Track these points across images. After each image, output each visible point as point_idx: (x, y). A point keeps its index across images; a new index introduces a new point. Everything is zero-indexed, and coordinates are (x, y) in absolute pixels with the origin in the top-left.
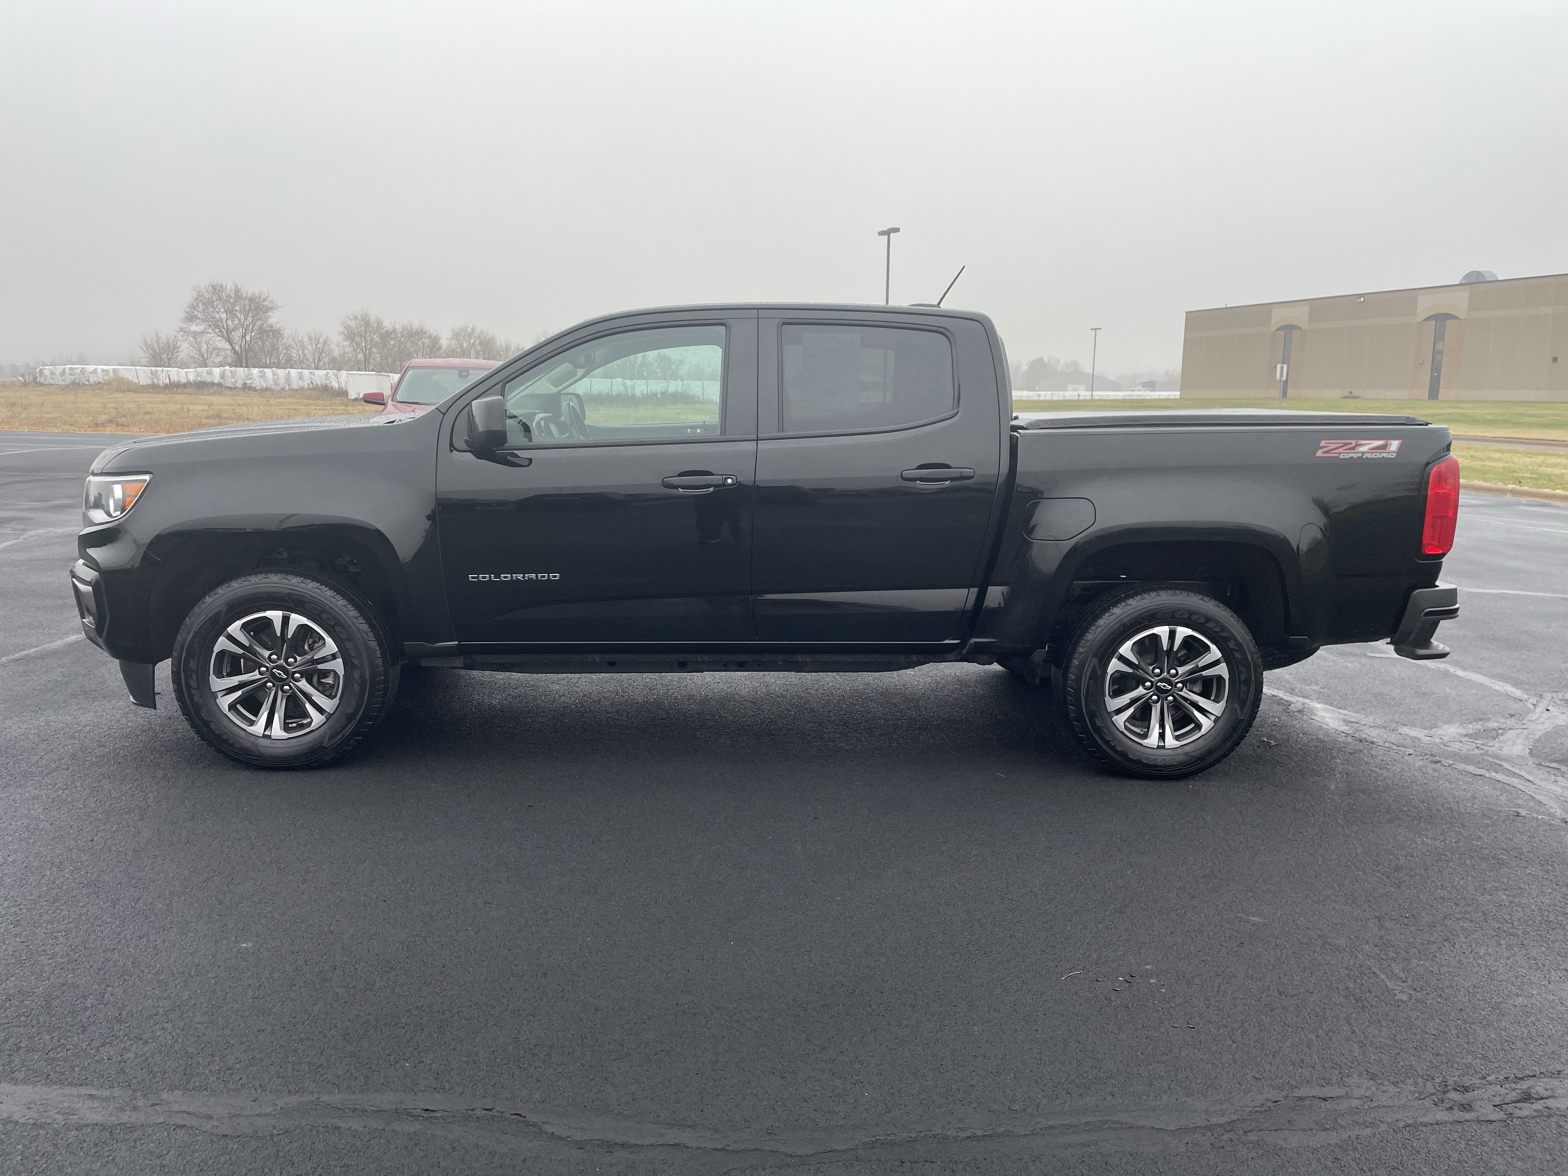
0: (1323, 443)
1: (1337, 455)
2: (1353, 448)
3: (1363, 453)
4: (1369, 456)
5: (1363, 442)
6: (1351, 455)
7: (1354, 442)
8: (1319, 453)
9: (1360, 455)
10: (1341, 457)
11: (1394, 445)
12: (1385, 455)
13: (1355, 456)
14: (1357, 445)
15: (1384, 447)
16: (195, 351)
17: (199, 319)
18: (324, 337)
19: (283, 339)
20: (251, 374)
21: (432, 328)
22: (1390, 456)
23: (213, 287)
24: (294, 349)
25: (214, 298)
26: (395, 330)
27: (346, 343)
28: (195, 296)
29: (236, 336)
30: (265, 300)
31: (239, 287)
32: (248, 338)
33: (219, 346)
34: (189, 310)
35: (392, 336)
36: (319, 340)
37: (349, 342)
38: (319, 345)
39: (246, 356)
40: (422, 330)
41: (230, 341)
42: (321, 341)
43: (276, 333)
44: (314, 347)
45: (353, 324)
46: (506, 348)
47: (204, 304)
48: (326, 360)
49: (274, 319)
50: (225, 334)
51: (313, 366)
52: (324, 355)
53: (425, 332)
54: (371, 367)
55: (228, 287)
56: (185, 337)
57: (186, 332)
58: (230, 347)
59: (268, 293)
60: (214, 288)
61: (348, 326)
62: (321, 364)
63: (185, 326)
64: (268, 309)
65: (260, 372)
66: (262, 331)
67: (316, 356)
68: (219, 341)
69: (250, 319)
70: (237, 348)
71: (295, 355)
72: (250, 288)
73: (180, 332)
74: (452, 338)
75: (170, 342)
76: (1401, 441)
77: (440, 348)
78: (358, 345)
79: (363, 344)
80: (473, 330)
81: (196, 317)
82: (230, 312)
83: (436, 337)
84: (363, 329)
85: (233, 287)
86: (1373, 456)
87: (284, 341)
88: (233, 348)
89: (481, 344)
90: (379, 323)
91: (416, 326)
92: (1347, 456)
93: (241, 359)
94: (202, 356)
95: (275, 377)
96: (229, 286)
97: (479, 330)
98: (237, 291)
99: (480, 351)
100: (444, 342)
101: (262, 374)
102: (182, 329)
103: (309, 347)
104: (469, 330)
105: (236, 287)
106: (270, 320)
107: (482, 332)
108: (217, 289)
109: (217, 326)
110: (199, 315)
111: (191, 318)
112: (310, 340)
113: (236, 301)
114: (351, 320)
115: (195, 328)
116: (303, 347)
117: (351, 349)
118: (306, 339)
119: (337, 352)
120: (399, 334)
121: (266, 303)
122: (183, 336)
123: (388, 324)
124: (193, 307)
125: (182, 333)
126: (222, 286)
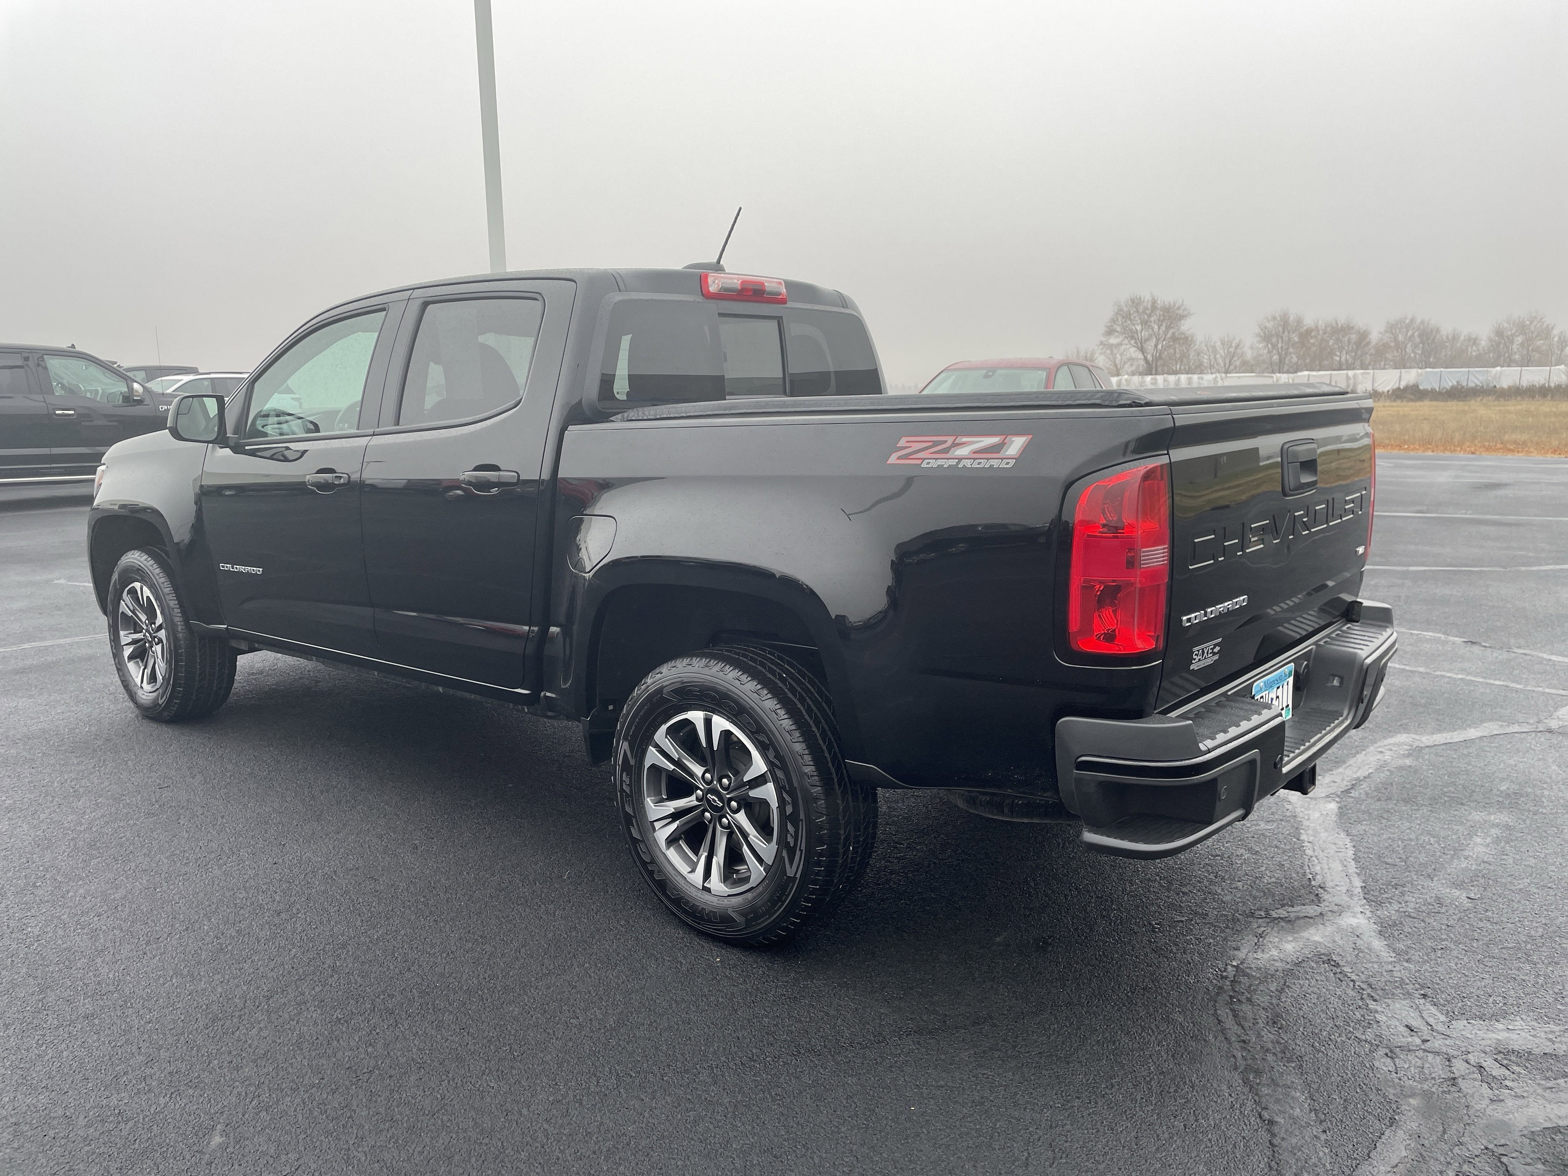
0: (902, 442)
1: (919, 462)
2: (947, 451)
3: (960, 459)
4: (968, 463)
5: (965, 439)
6: (940, 462)
7: (950, 440)
8: (893, 459)
9: (954, 462)
10: (924, 465)
11: (1016, 445)
12: (995, 463)
13: (946, 464)
14: (955, 445)
15: (995, 449)
16: (1110, 363)
17: (1118, 332)
18: (1237, 341)
19: (1195, 345)
20: (1144, 382)
21: (1360, 322)
22: (1003, 465)
23: (1131, 300)
24: (1206, 354)
25: (1132, 312)
26: (1317, 327)
27: (1261, 346)
28: (1116, 311)
29: (1150, 346)
30: (1179, 308)
31: (1156, 298)
32: (1160, 347)
33: (1134, 355)
34: (1109, 324)
35: (1313, 334)
36: (1231, 344)
37: (1264, 344)
38: (1230, 350)
39: (1156, 364)
40: (1349, 325)
41: (1142, 350)
42: (1234, 345)
43: (1186, 340)
44: (1226, 351)
45: (1270, 325)
46: (1454, 337)
47: (1123, 318)
48: (1238, 363)
49: (1186, 326)
50: (1139, 345)
51: (1224, 370)
52: (1236, 358)
53: (1353, 328)
54: (1286, 368)
55: (1146, 300)
56: (1104, 350)
57: (1105, 345)
58: (1140, 356)
59: (1183, 301)
60: (1133, 301)
61: (1266, 327)
62: (1232, 367)
63: (1105, 339)
64: (1182, 317)
65: (1152, 379)
66: (1174, 339)
67: (1227, 361)
68: (1134, 352)
69: (1163, 328)
70: (1149, 357)
71: (1206, 361)
72: (1165, 297)
73: (1100, 345)
74: (1386, 332)
75: (1088, 355)
76: (1030, 437)
77: (1369, 343)
78: (1274, 346)
79: (1280, 345)
80: (1412, 320)
81: (1115, 331)
82: (1145, 323)
83: (1365, 332)
84: (1280, 329)
85: (1150, 299)
86: (975, 465)
87: (1197, 347)
88: (1145, 358)
89: (1420, 336)
90: (1299, 321)
91: (1342, 321)
92: (934, 464)
93: (1151, 369)
94: (1116, 366)
95: (1166, 384)
96: (1147, 297)
97: (1419, 320)
98: (1154, 302)
99: (1419, 343)
100: (1374, 337)
101: (1153, 381)
102: (1102, 343)
103: (1221, 352)
104: (1407, 321)
105: (1153, 299)
106: (1182, 328)
107: (1422, 322)
108: (1135, 302)
109: (1132, 337)
110: (1118, 329)
111: (1110, 332)
112: (1223, 344)
113: (1152, 311)
114: (1269, 321)
115: (1113, 340)
116: (1215, 352)
117: (1266, 351)
118: (1219, 344)
119: (1249, 355)
120: (1321, 332)
121: (1180, 312)
122: (1102, 349)
123: (1308, 322)
124: (1114, 321)
125: (1101, 347)
126: (1140, 298)
